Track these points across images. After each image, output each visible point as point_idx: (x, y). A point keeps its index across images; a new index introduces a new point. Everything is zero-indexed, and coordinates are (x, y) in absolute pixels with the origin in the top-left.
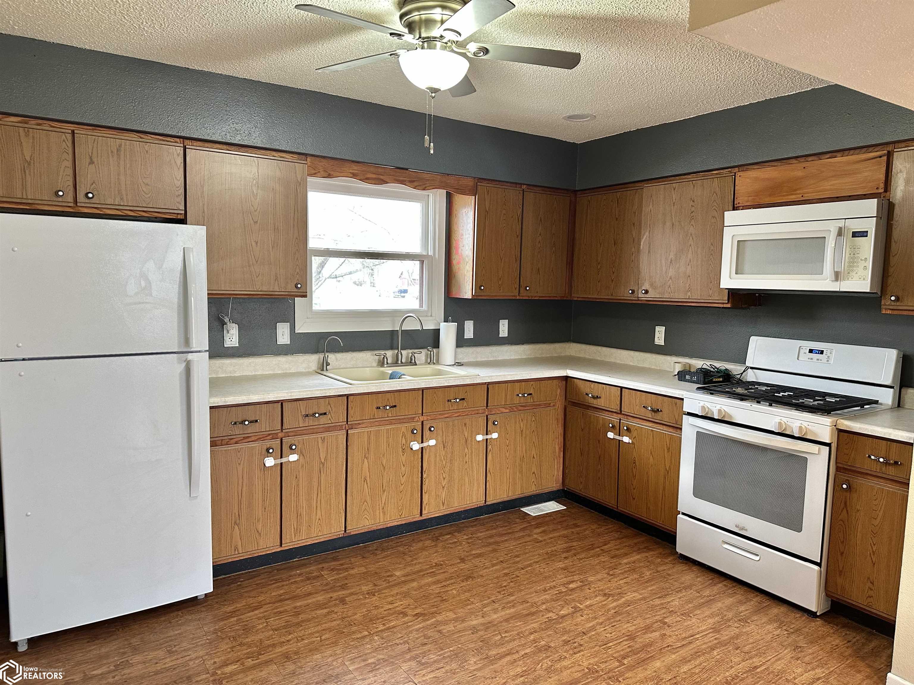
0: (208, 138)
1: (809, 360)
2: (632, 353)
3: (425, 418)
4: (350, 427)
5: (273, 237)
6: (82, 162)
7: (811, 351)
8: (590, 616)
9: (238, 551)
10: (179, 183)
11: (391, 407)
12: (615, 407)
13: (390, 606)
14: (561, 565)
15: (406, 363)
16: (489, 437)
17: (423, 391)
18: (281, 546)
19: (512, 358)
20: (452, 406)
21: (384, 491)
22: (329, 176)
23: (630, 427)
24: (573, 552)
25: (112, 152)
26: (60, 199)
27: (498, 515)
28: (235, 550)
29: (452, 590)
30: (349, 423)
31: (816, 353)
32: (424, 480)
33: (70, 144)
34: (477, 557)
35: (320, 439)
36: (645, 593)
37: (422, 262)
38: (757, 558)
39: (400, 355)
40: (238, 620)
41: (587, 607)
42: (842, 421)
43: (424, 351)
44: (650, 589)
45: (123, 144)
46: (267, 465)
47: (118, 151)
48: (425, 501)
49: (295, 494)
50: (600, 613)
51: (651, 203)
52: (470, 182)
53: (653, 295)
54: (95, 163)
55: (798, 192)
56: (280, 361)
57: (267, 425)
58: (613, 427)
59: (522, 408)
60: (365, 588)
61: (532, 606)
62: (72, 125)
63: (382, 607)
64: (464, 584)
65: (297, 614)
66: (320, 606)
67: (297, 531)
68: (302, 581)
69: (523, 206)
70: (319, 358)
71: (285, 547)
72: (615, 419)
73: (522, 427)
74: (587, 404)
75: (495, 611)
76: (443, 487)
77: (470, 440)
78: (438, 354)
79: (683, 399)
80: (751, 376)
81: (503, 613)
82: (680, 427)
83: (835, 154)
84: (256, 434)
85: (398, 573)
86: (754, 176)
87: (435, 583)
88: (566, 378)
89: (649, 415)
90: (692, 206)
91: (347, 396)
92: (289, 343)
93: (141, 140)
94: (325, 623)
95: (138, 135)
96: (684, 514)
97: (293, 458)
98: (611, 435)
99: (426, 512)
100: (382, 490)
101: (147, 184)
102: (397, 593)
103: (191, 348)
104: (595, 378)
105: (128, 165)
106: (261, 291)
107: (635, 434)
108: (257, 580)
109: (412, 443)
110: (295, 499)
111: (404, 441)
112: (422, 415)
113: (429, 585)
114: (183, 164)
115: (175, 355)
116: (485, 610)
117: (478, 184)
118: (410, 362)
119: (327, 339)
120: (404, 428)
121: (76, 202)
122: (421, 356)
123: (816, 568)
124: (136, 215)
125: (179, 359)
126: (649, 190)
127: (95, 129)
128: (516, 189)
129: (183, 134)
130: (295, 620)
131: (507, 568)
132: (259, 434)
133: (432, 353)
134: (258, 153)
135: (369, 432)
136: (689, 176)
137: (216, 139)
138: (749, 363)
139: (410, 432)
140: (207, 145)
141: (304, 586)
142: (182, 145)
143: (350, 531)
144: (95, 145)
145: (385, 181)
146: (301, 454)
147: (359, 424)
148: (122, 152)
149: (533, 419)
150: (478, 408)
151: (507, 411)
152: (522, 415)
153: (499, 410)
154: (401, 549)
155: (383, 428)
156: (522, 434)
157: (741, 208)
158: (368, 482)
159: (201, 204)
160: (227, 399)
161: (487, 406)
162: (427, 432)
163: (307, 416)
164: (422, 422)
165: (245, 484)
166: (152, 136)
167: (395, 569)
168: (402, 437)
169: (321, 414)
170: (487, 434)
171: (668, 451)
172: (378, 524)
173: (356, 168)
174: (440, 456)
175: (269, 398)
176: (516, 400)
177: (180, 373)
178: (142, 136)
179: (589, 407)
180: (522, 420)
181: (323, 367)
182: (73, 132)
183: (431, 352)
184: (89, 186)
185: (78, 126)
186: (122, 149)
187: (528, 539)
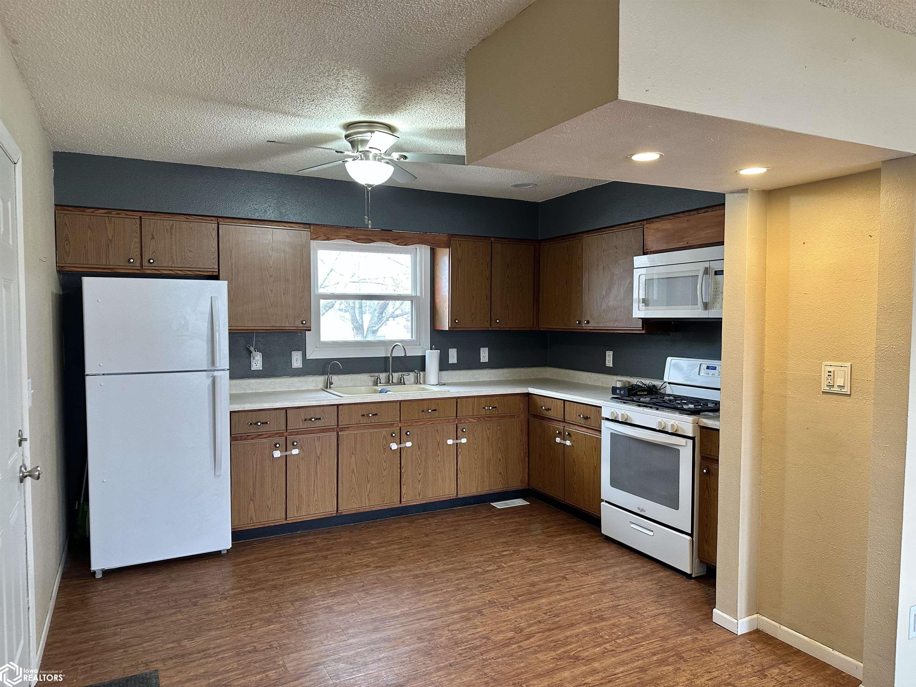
0: (235, 216)
1: (707, 375)
2: (589, 374)
3: (403, 425)
4: (341, 430)
5: (284, 286)
6: (146, 239)
7: (708, 368)
8: (509, 571)
9: (253, 521)
10: (214, 249)
11: (373, 415)
12: (560, 417)
13: (359, 562)
14: (504, 540)
15: (397, 382)
16: (458, 441)
17: (400, 403)
18: (286, 520)
19: (492, 380)
20: (426, 415)
21: (369, 481)
22: (328, 239)
23: (570, 432)
24: (518, 532)
25: (167, 230)
26: (131, 265)
27: (470, 507)
28: (251, 521)
29: (409, 553)
30: (339, 427)
31: (712, 369)
32: (402, 474)
33: (138, 225)
34: (439, 534)
35: (316, 438)
36: (560, 559)
37: (412, 301)
38: (652, 534)
39: (391, 376)
40: (246, 566)
41: (509, 566)
42: (702, 419)
43: (412, 374)
44: (566, 557)
45: (175, 224)
46: (275, 456)
47: (171, 229)
48: (403, 491)
49: (297, 480)
50: (517, 570)
51: (588, 250)
52: (444, 238)
53: (592, 325)
54: (156, 238)
55: (685, 239)
56: (294, 381)
57: (275, 427)
58: (559, 433)
59: (489, 419)
60: (344, 550)
61: (467, 564)
62: (140, 213)
63: (353, 562)
64: (421, 550)
65: (290, 564)
66: (307, 560)
67: (299, 509)
68: (299, 545)
69: (492, 254)
70: (325, 378)
71: (290, 521)
72: (560, 426)
73: (488, 434)
74: (542, 415)
75: (437, 566)
76: (419, 481)
77: (442, 443)
78: (424, 376)
79: (601, 407)
80: (669, 390)
81: (442, 568)
82: (599, 429)
83: (707, 209)
84: (267, 433)
85: (373, 542)
86: (656, 227)
87: (399, 549)
88: (528, 395)
89: (582, 422)
90: (616, 252)
91: (338, 405)
92: (301, 367)
93: (187, 220)
94: (309, 570)
95: (185, 216)
96: (606, 502)
97: (295, 452)
98: (558, 440)
99: (404, 500)
100: (367, 481)
101: (191, 251)
102: (368, 554)
103: (217, 367)
104: (547, 394)
105: (178, 238)
106: (275, 327)
107: (574, 438)
108: (266, 544)
109: (391, 444)
110: (297, 484)
111: (385, 442)
112: (400, 422)
113: (394, 549)
114: (217, 236)
115: (205, 373)
116: (429, 565)
117: (451, 239)
118: (400, 382)
119: (330, 363)
120: (384, 432)
121: (142, 266)
122: (410, 377)
123: (688, 538)
124: (183, 273)
125: (208, 375)
126: (588, 239)
127: (156, 215)
128: (485, 241)
129: (216, 215)
130: (287, 567)
131: (460, 541)
132: (269, 432)
133: (419, 375)
134: (273, 225)
135: (356, 435)
136: (615, 228)
137: (240, 217)
138: (666, 379)
139: (390, 435)
140: (234, 221)
141: (300, 548)
142: (216, 222)
143: (341, 511)
144: (155, 226)
145: (373, 240)
146: (301, 449)
147: (348, 427)
148: (174, 230)
149: (499, 428)
150: (449, 418)
151: (475, 421)
152: (488, 424)
153: (468, 420)
154: (382, 527)
155: (366, 431)
156: (488, 440)
157: (649, 253)
158: (356, 473)
159: (230, 264)
160: (244, 406)
161: (457, 416)
162: (404, 436)
163: (306, 420)
164: (400, 427)
165: (258, 469)
166: (195, 217)
167: (371, 540)
168: (383, 439)
169: (317, 419)
170: (457, 439)
171: (595, 451)
172: (364, 508)
173: (350, 232)
174: (416, 455)
175: (276, 406)
176: (483, 412)
177: (209, 385)
178: (188, 217)
179: (544, 418)
180: (488, 429)
181: (328, 385)
182: (141, 217)
183: (417, 374)
184: (151, 254)
185: (144, 213)
186: (174, 228)
187: (487, 523)
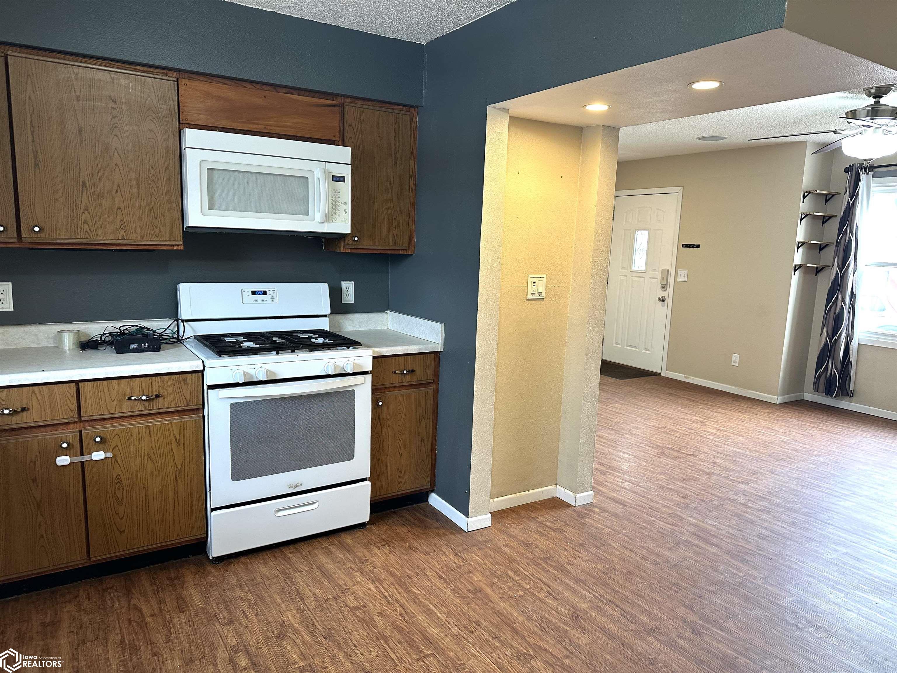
1: (254, 302)
7: (254, 293)
12: (67, 415)
23: (102, 435)
31: (259, 294)
38: (317, 504)
53: (54, 234)
55: (259, 122)
58: (68, 446)
79: (203, 371)
98: (63, 460)
107: (113, 442)
126: (22, 62)
